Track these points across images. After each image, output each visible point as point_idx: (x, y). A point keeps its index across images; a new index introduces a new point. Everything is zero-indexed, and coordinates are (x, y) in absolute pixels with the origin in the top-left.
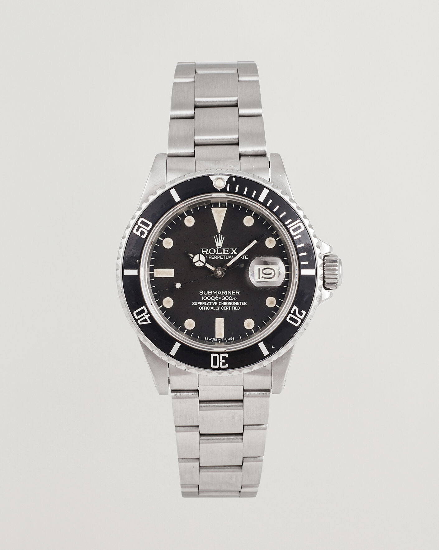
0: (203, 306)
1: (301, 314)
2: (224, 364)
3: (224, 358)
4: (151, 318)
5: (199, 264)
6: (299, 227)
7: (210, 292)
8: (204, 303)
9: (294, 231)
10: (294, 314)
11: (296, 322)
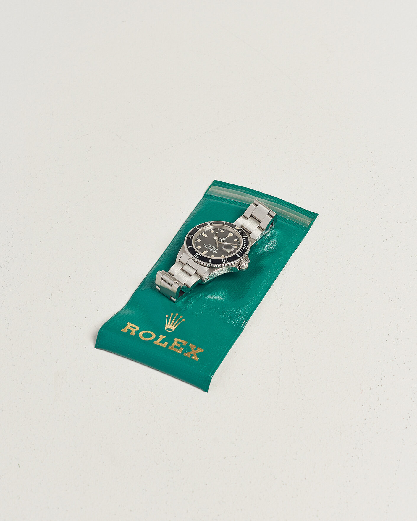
0: (206, 246)
1: (227, 261)
2: (197, 257)
3: (199, 255)
4: (192, 238)
5: (214, 238)
6: (246, 248)
7: (211, 245)
8: (207, 246)
9: (244, 247)
10: (225, 260)
11: (224, 262)
